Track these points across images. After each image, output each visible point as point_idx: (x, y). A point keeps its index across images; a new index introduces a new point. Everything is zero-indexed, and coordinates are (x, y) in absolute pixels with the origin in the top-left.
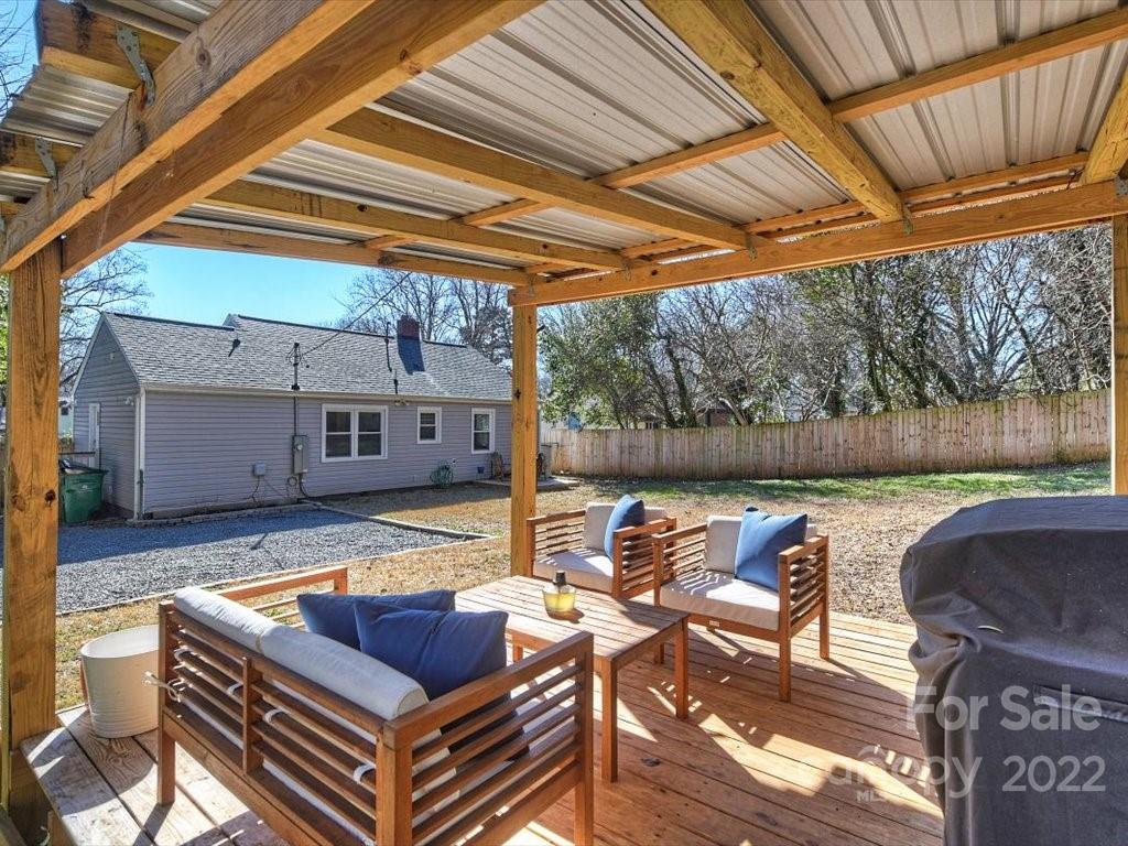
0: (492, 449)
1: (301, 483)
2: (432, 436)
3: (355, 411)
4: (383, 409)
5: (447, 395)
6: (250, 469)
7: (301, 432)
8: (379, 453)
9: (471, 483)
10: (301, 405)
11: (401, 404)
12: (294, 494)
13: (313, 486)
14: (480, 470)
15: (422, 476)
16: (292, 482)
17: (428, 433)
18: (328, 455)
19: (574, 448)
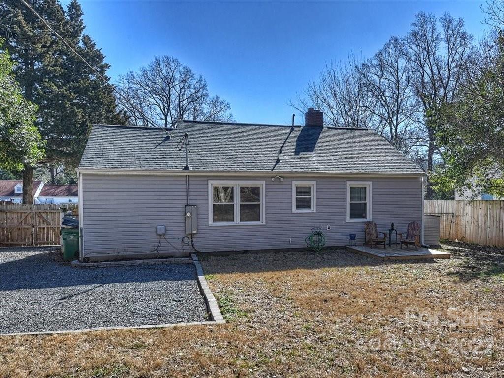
0: (369, 217)
1: (192, 241)
2: (308, 206)
3: (237, 185)
4: (261, 184)
5: (322, 170)
6: (154, 229)
7: (192, 202)
8: (259, 220)
9: (344, 247)
10: (192, 181)
11: (277, 179)
12: (188, 249)
13: (202, 244)
14: (353, 237)
15: (299, 239)
16: (186, 240)
17: (303, 203)
18: (214, 221)
19: (468, 218)
